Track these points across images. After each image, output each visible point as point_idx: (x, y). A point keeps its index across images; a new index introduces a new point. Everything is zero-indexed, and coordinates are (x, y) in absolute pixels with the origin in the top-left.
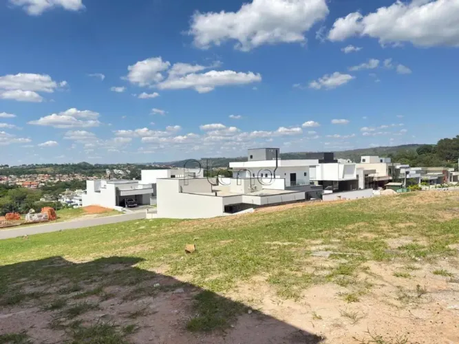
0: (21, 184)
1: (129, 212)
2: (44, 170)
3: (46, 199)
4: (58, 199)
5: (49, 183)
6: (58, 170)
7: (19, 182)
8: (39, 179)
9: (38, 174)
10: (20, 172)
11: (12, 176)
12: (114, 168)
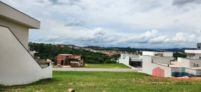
0: (107, 53)
1: (133, 69)
2: (115, 49)
3: (113, 59)
4: (116, 60)
5: (115, 54)
6: (119, 49)
7: (106, 53)
8: (113, 53)
9: (113, 50)
10: (108, 49)
11: (105, 51)
12: (140, 50)
